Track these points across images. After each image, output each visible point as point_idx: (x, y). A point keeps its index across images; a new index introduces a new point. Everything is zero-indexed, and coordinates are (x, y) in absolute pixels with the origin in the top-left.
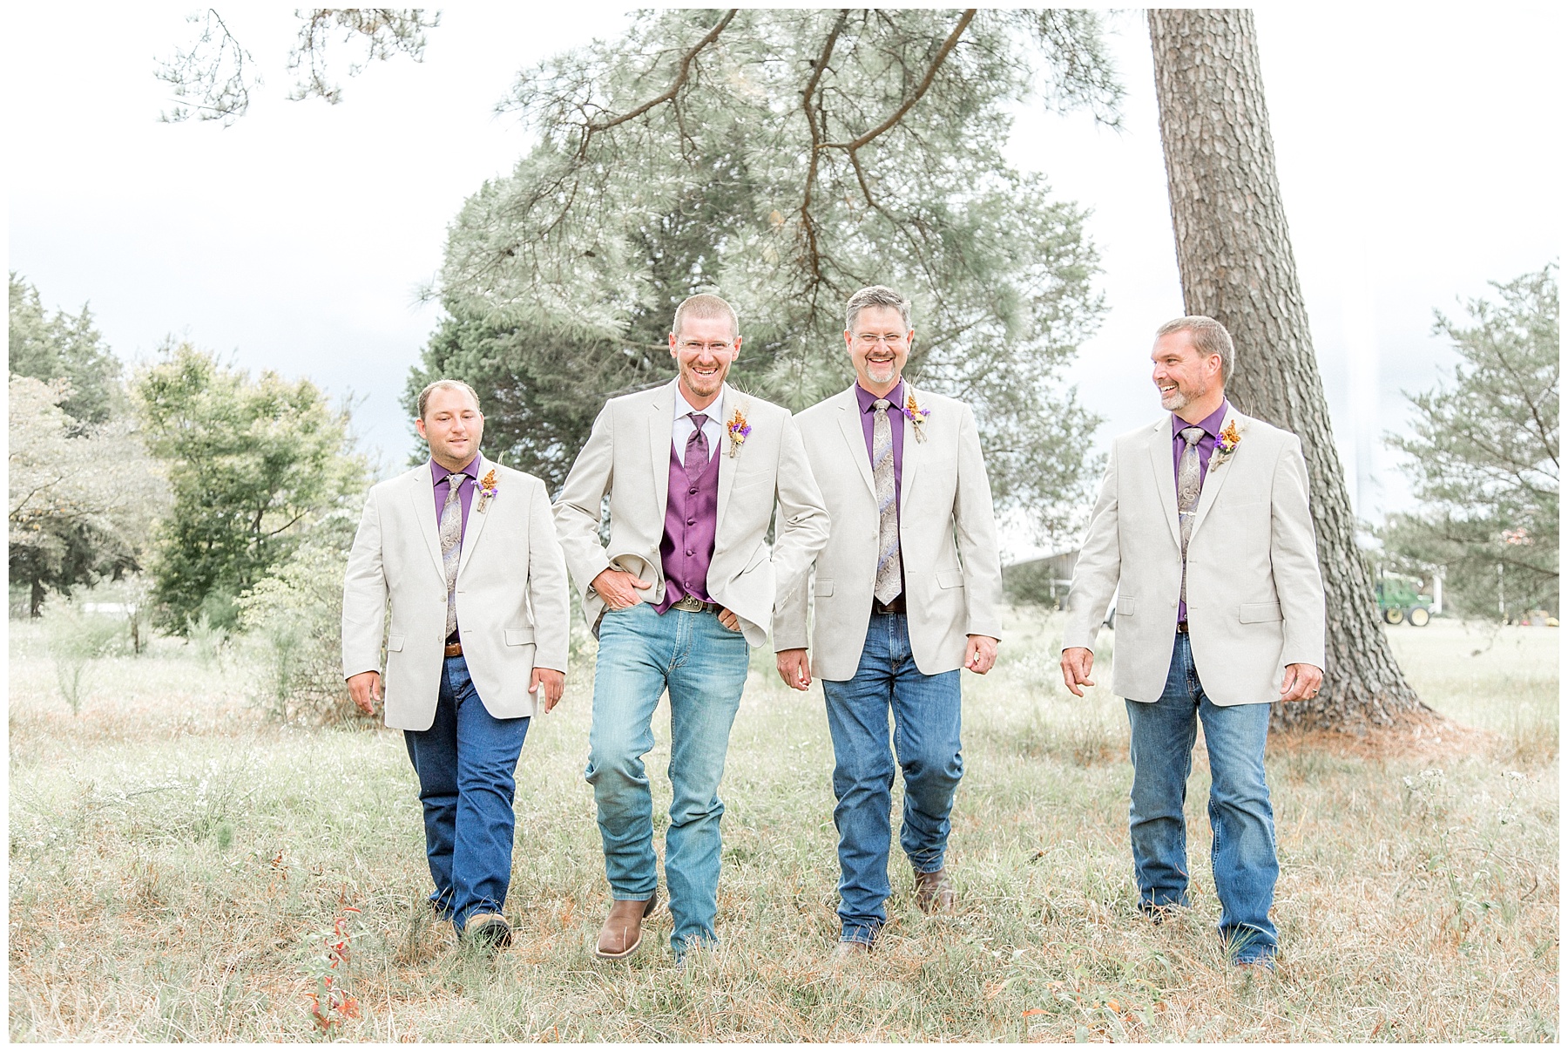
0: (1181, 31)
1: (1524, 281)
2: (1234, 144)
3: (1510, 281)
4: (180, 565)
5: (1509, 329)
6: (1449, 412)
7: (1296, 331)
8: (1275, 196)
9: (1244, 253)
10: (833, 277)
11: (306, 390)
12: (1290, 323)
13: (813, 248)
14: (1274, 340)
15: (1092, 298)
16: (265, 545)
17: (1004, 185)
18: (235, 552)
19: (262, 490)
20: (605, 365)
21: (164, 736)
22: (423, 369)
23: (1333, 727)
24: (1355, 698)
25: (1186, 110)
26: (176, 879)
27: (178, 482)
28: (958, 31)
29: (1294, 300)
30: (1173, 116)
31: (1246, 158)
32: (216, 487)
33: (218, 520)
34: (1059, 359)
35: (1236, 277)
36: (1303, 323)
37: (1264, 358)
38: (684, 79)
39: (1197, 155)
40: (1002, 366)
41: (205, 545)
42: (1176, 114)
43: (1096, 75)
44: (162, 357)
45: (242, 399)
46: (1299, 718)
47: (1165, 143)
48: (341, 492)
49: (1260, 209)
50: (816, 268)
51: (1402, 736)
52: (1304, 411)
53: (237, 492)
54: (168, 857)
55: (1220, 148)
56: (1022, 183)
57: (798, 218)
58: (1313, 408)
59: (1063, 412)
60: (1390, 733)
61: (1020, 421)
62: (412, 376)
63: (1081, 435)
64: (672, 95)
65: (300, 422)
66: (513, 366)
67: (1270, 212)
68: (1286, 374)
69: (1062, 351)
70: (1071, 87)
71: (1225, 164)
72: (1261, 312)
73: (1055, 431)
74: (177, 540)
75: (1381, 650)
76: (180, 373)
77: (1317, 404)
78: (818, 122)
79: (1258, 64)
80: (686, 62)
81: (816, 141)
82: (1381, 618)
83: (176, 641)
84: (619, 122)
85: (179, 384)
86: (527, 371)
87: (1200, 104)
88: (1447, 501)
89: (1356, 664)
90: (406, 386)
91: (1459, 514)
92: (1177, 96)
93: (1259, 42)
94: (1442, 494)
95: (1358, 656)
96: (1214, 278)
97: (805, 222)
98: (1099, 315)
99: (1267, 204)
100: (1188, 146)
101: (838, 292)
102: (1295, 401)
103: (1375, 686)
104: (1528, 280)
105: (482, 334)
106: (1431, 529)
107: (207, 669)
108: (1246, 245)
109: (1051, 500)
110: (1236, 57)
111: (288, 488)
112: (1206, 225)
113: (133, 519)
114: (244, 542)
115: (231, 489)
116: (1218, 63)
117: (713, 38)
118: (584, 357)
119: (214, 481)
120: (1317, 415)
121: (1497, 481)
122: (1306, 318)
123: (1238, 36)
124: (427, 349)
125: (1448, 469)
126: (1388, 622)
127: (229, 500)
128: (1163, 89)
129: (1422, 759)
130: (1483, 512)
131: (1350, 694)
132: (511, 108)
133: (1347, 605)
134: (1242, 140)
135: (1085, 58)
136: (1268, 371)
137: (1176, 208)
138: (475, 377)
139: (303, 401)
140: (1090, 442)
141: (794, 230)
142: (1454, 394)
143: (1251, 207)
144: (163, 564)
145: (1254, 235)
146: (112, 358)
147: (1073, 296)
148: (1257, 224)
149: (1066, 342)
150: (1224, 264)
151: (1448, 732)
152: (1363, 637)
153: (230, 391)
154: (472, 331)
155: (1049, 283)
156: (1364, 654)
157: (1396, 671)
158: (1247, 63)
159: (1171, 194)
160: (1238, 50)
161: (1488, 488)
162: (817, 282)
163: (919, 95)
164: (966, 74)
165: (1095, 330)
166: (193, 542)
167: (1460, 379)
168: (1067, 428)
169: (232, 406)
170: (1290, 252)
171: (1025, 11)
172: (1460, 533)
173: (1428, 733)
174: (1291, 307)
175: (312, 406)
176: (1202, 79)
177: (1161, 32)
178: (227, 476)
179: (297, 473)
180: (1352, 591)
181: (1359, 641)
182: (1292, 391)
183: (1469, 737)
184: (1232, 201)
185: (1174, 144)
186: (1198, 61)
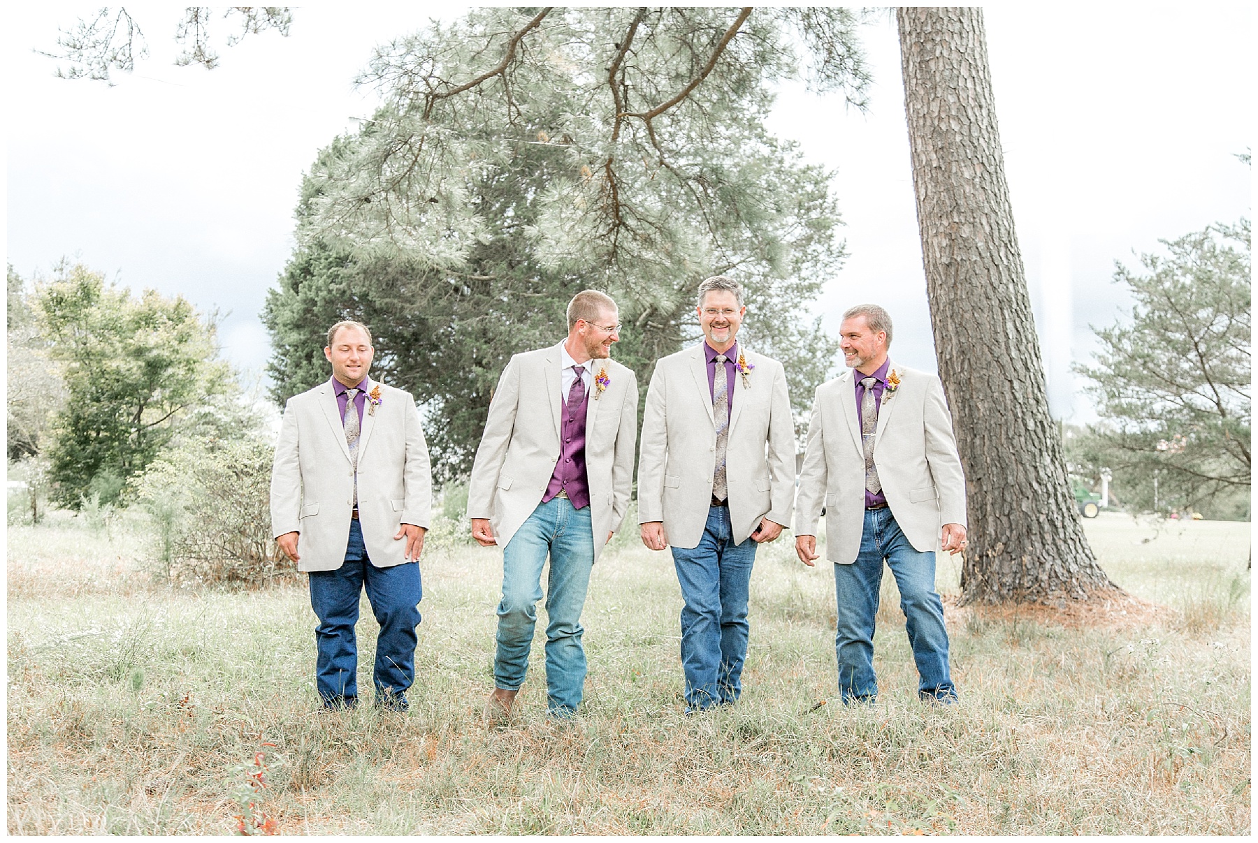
0: (925, 28)
1: (1189, 239)
2: (966, 122)
3: (1177, 239)
4: (72, 450)
5: (1175, 278)
6: (1127, 345)
7: (1014, 276)
8: (999, 165)
9: (972, 211)
10: (631, 222)
11: (181, 306)
12: (1009, 270)
13: (615, 198)
14: (996, 284)
15: (835, 244)
16: (145, 435)
17: (765, 151)
18: (119, 440)
19: (143, 388)
20: (432, 291)
21: (69, 593)
22: (280, 290)
23: (1039, 601)
24: (1057, 577)
25: (927, 93)
26: (97, 715)
27: (72, 380)
28: (738, 24)
29: (1013, 251)
30: (916, 99)
31: (975, 134)
32: (105, 386)
33: (105, 413)
34: (807, 295)
35: (966, 231)
36: (1019, 270)
37: (987, 298)
38: (511, 57)
39: (936, 131)
40: (760, 299)
41: (94, 434)
42: (920, 97)
43: (850, 63)
44: (57, 275)
45: (127, 313)
46: (1011, 593)
47: (910, 119)
48: (209, 392)
49: (986, 176)
50: (617, 214)
51: (1096, 608)
52: (1019, 341)
53: (122, 390)
54: (88, 697)
55: (955, 126)
56: (779, 149)
57: (603, 172)
58: (1027, 339)
59: (810, 337)
60: (1085, 606)
61: (774, 344)
62: (270, 296)
63: (823, 357)
64: (502, 71)
65: (175, 333)
66: (356, 290)
67: (994, 179)
68: (1005, 311)
69: (810, 288)
70: (829, 73)
71: (958, 138)
72: (986, 260)
73: (803, 353)
74: (70, 429)
75: (1078, 538)
76: (75, 290)
77: (1030, 336)
78: (621, 94)
79: (987, 58)
80: (513, 43)
81: (619, 111)
82: (1078, 512)
83: (67, 513)
84: (457, 92)
85: (74, 299)
86: (368, 295)
87: (939, 89)
88: (1124, 417)
89: (1058, 550)
90: (265, 304)
91: (1133, 427)
92: (920, 82)
93: (987, 39)
94: (1121, 411)
95: (1060, 543)
96: (948, 231)
97: (609, 176)
98: (841, 259)
99: (992, 170)
100: (928, 122)
101: (636, 234)
102: (1012, 333)
103: (1074, 567)
104: (1193, 238)
105: (331, 263)
106: (1110, 439)
107: (97, 538)
108: (975, 205)
109: (799, 410)
110: (969, 51)
111: (163, 387)
112: (942, 189)
113: (29, 410)
114: (126, 431)
115: (117, 387)
116: (954, 56)
117: (536, 24)
118: (416, 283)
119: (103, 381)
120: (1030, 345)
121: (1164, 402)
122: (1021, 266)
123: (971, 34)
124: (284, 275)
125: (1125, 391)
126: (1085, 516)
127: (115, 396)
128: (908, 75)
129: (1112, 628)
130: (1153, 426)
131: (1053, 574)
132: (368, 80)
133: (1052, 501)
134: (973, 119)
135: (841, 49)
136: (991, 309)
137: (918, 173)
138: (324, 298)
139: (178, 315)
140: (831, 362)
141: (600, 183)
142: (1132, 330)
143: (979, 174)
144: (58, 449)
145: (981, 197)
146: (14, 275)
147: (819, 242)
148: (983, 188)
149: (813, 280)
150: (957, 220)
151: (1132, 606)
152: (1064, 527)
153: (117, 305)
154: (322, 260)
155: (800, 232)
156: (1065, 542)
157: (1090, 555)
158: (977, 56)
159: (913, 161)
160: (970, 45)
161: (1158, 407)
162: (618, 226)
163: (704, 75)
164: (743, 59)
165: (836, 272)
166: (84, 431)
167: (1136, 317)
168: (813, 351)
169: (119, 318)
170: (1010, 212)
171: (793, 9)
172: (1134, 443)
173: (1116, 606)
174: (1010, 257)
175: (186, 319)
176: (941, 68)
177: (908, 29)
178: (114, 377)
179: (172, 375)
180: (1055, 489)
181: (1061, 530)
182: (1010, 325)
183: (1149, 610)
184: (964, 169)
185: (917, 121)
186: (938, 54)
